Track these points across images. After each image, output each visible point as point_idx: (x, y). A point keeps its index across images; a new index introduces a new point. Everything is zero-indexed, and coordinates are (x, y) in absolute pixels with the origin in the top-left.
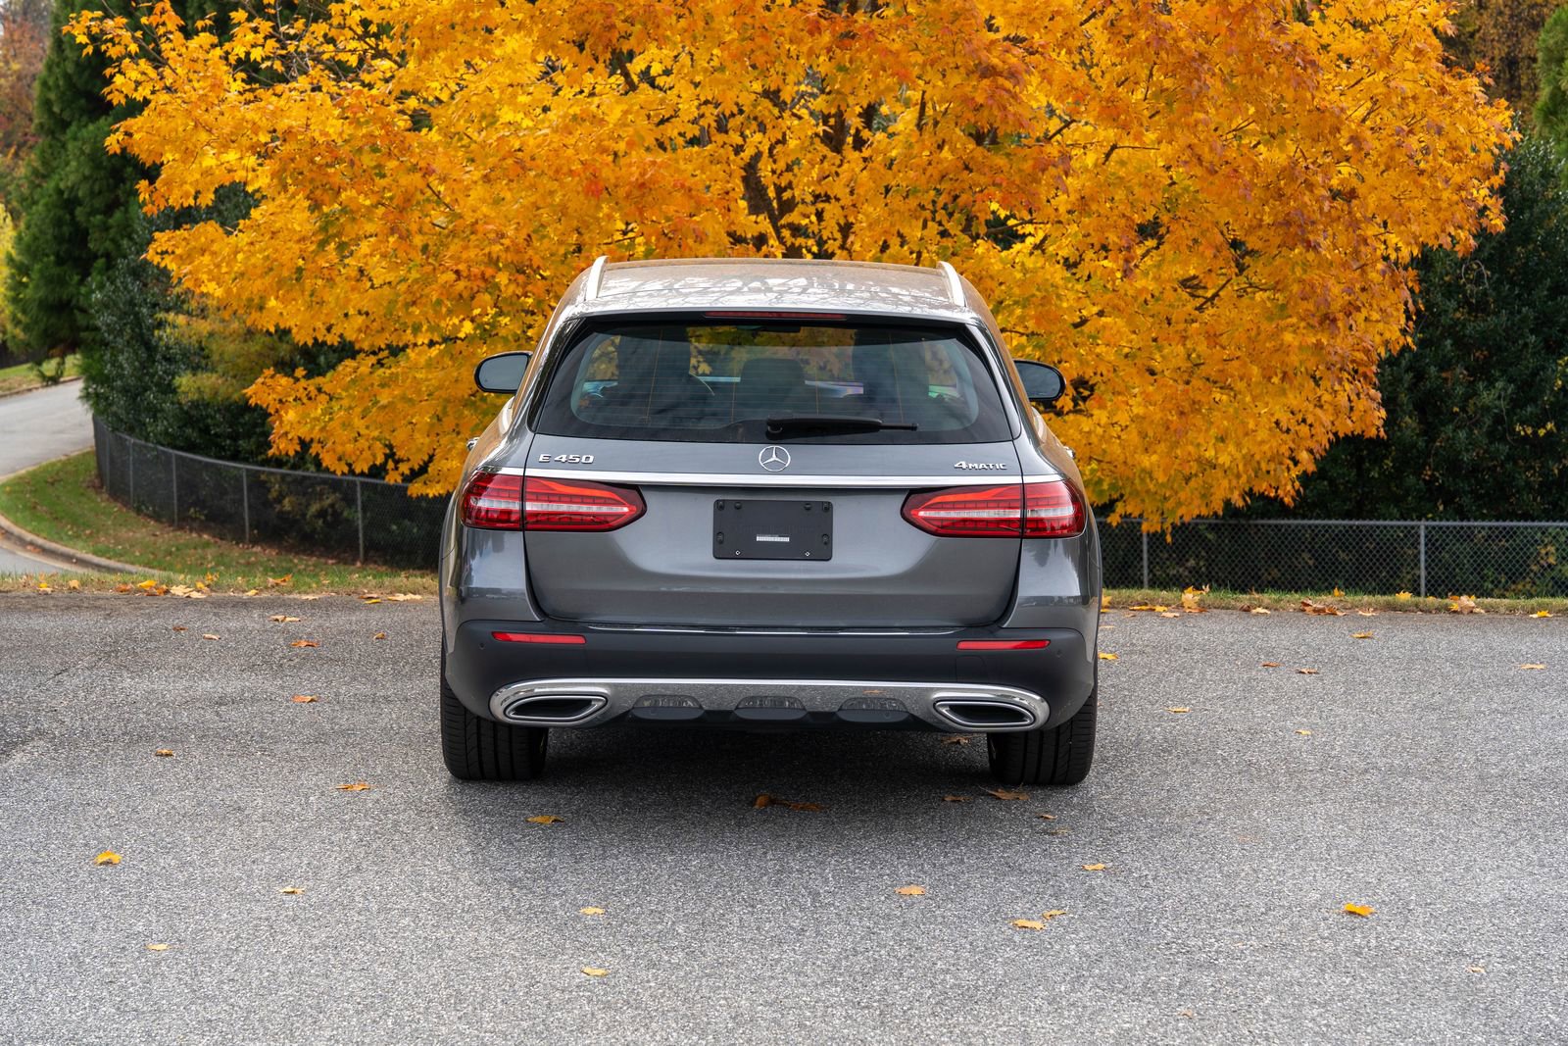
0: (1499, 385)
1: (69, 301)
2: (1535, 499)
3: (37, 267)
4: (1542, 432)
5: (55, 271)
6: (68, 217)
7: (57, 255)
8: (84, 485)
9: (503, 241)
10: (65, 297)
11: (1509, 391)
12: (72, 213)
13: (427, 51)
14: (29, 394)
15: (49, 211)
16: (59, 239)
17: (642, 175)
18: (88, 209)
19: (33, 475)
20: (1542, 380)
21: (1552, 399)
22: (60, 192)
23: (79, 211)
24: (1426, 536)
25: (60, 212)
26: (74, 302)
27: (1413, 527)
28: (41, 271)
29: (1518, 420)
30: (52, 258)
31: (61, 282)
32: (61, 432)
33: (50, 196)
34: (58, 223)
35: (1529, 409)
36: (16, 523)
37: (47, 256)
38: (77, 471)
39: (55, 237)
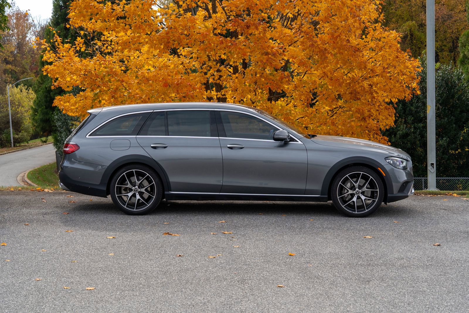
0: (444, 139)
1: (49, 119)
2: (456, 171)
3: (40, 109)
4: (457, 152)
5: (45, 110)
6: (49, 95)
7: (46, 106)
8: (53, 171)
9: (141, 99)
10: (48, 118)
11: (447, 141)
12: (50, 94)
13: (123, 49)
14: (42, 146)
15: (44, 94)
16: (46, 102)
17: (178, 81)
18: (54, 93)
19: (39, 169)
20: (457, 137)
21: (460, 143)
22: (46, 88)
23: (51, 93)
24: (424, 182)
25: (47, 94)
26: (50, 119)
27: (420, 179)
28: (41, 111)
29: (450, 149)
30: (44, 107)
31: (47, 114)
32: (49, 157)
33: (44, 89)
34: (46, 97)
35: (453, 146)
36: (32, 182)
37: (43, 106)
38: (51, 168)
39: (45, 101)
